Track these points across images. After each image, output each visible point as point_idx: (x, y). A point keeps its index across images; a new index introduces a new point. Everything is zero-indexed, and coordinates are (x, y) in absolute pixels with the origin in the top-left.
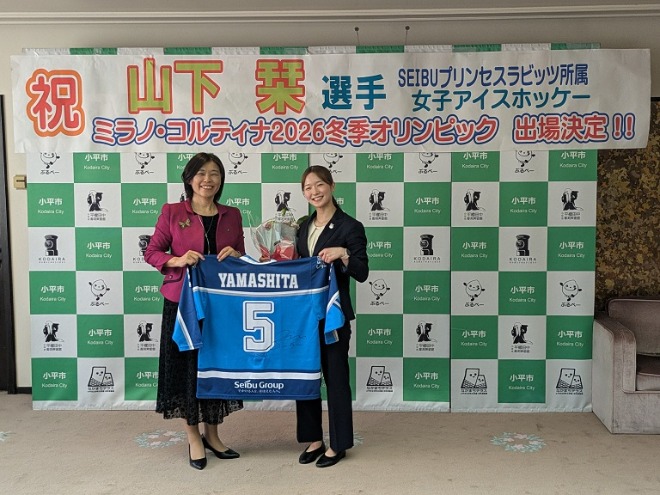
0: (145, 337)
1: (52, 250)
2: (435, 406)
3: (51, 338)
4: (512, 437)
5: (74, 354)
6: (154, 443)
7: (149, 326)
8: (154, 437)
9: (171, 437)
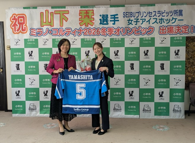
0: (46, 95)
1: (18, 69)
2: (135, 117)
3: (18, 95)
4: (159, 126)
5: (25, 100)
6: (49, 127)
7: (47, 91)
8: (48, 125)
9: (54, 125)
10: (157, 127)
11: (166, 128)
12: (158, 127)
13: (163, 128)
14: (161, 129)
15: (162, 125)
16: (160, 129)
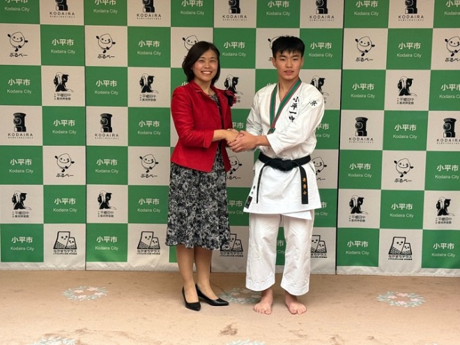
10: (390, 297)
11: (416, 300)
12: (393, 297)
13: (407, 299)
14: (402, 303)
15: (404, 293)
16: (399, 302)
